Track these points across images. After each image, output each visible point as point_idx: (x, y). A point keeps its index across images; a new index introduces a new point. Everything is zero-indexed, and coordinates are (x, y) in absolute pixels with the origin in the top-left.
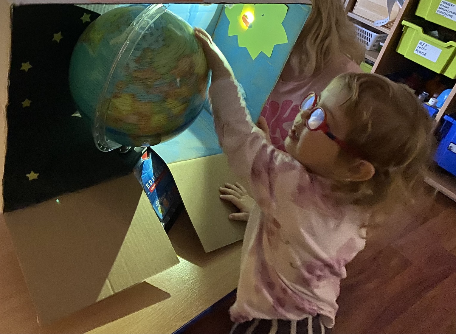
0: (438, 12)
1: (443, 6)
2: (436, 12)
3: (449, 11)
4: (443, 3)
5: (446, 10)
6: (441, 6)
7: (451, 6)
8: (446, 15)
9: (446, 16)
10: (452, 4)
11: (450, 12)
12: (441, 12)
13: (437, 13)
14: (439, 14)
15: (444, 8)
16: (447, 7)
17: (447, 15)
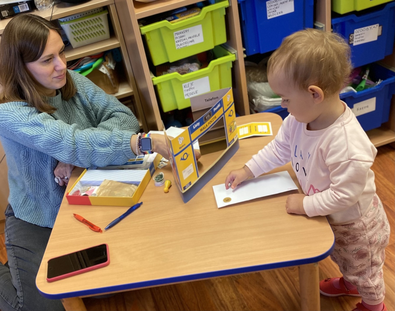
0: (178, 46)
5: (185, 39)
6: (177, 39)
9: (188, 44)
10: (185, 30)
11: (189, 38)
12: (181, 45)
14: (181, 48)
15: (181, 39)
16: (183, 36)
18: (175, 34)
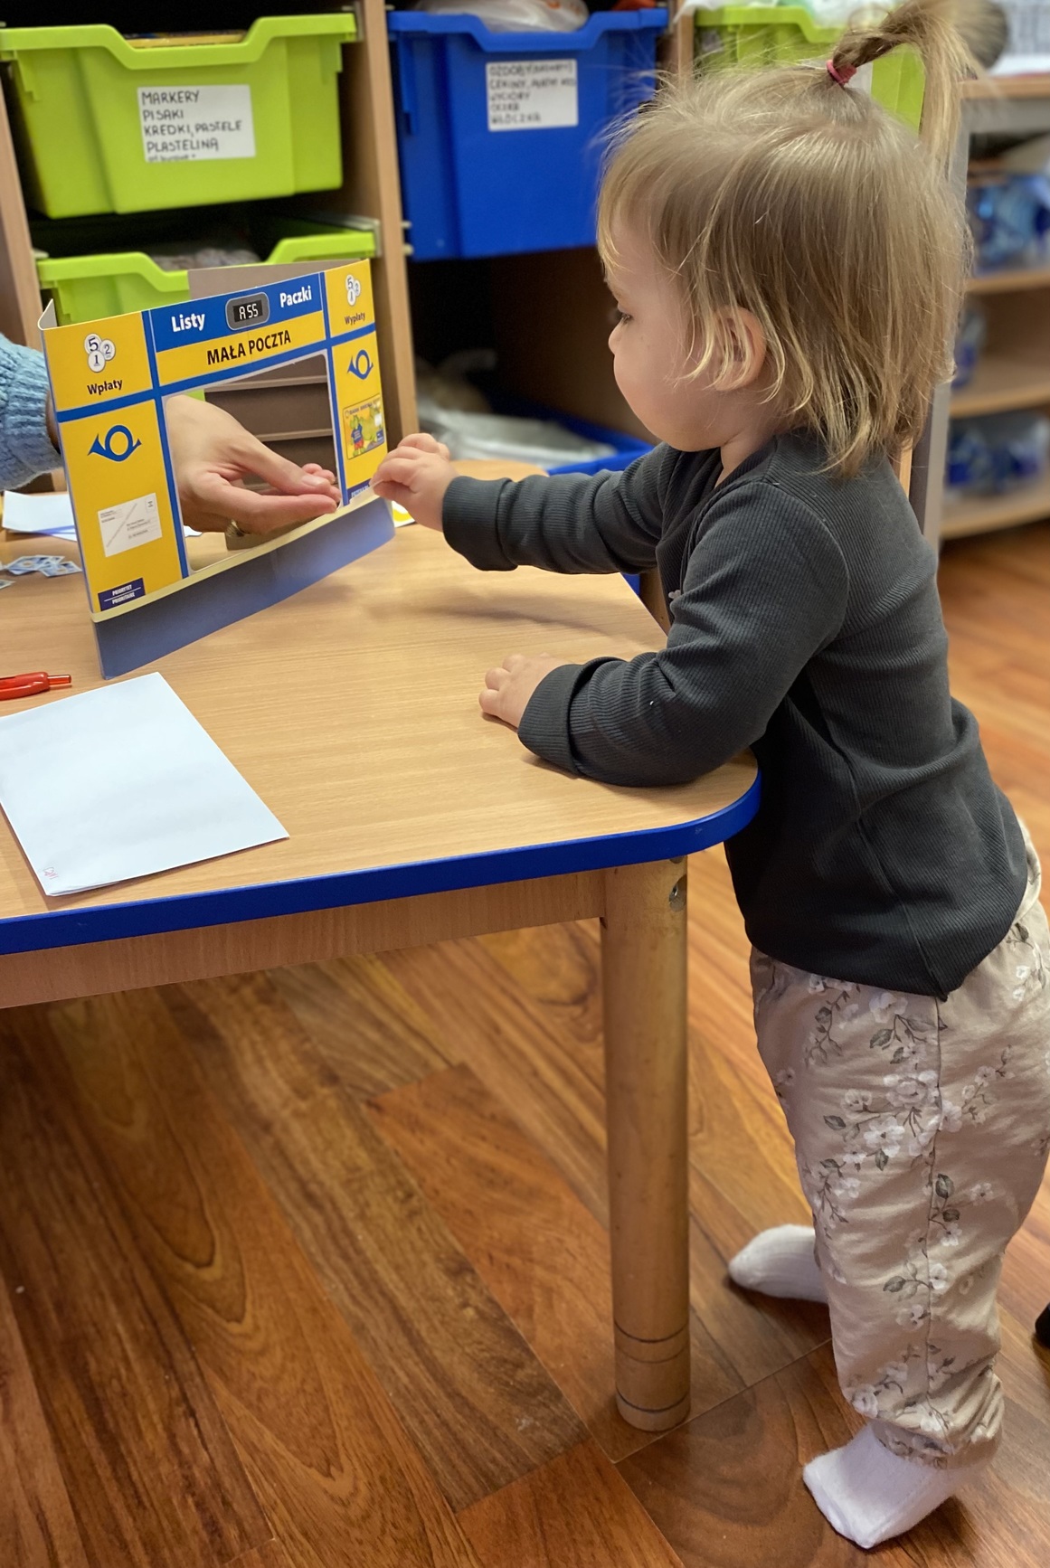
0: (153, 151)
1: (156, 115)
2: (147, 156)
3: (193, 129)
4: (147, 100)
5: (181, 129)
6: (149, 119)
7: (188, 98)
8: (192, 148)
9: (195, 152)
10: (184, 89)
11: (197, 130)
12: (165, 147)
13: (151, 159)
14: (163, 159)
15: (167, 122)
16: (175, 114)
17: (195, 145)
18: (144, 94)
